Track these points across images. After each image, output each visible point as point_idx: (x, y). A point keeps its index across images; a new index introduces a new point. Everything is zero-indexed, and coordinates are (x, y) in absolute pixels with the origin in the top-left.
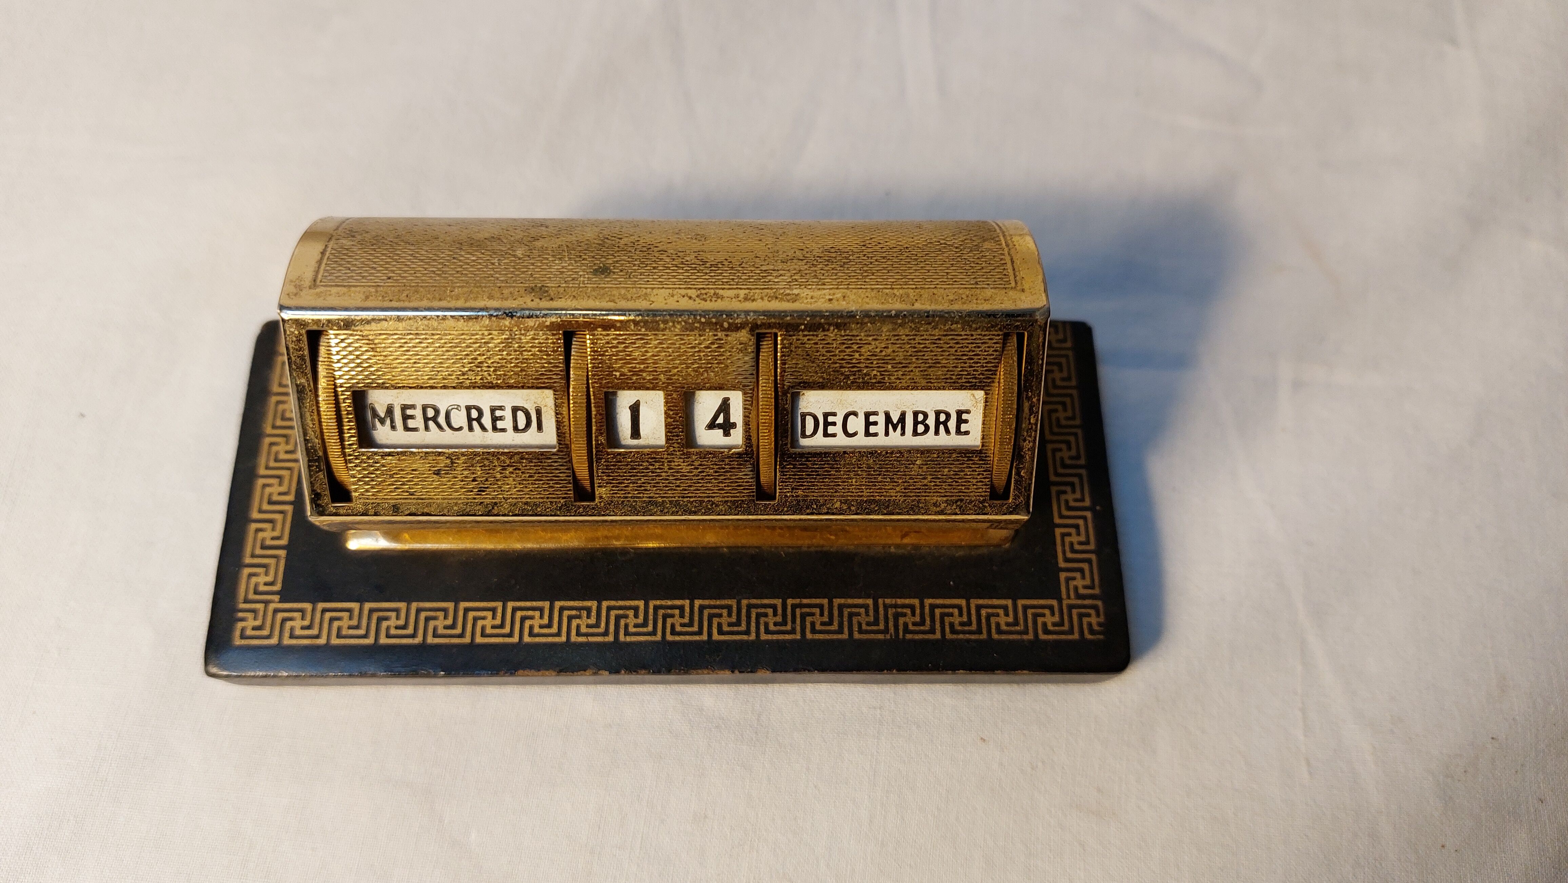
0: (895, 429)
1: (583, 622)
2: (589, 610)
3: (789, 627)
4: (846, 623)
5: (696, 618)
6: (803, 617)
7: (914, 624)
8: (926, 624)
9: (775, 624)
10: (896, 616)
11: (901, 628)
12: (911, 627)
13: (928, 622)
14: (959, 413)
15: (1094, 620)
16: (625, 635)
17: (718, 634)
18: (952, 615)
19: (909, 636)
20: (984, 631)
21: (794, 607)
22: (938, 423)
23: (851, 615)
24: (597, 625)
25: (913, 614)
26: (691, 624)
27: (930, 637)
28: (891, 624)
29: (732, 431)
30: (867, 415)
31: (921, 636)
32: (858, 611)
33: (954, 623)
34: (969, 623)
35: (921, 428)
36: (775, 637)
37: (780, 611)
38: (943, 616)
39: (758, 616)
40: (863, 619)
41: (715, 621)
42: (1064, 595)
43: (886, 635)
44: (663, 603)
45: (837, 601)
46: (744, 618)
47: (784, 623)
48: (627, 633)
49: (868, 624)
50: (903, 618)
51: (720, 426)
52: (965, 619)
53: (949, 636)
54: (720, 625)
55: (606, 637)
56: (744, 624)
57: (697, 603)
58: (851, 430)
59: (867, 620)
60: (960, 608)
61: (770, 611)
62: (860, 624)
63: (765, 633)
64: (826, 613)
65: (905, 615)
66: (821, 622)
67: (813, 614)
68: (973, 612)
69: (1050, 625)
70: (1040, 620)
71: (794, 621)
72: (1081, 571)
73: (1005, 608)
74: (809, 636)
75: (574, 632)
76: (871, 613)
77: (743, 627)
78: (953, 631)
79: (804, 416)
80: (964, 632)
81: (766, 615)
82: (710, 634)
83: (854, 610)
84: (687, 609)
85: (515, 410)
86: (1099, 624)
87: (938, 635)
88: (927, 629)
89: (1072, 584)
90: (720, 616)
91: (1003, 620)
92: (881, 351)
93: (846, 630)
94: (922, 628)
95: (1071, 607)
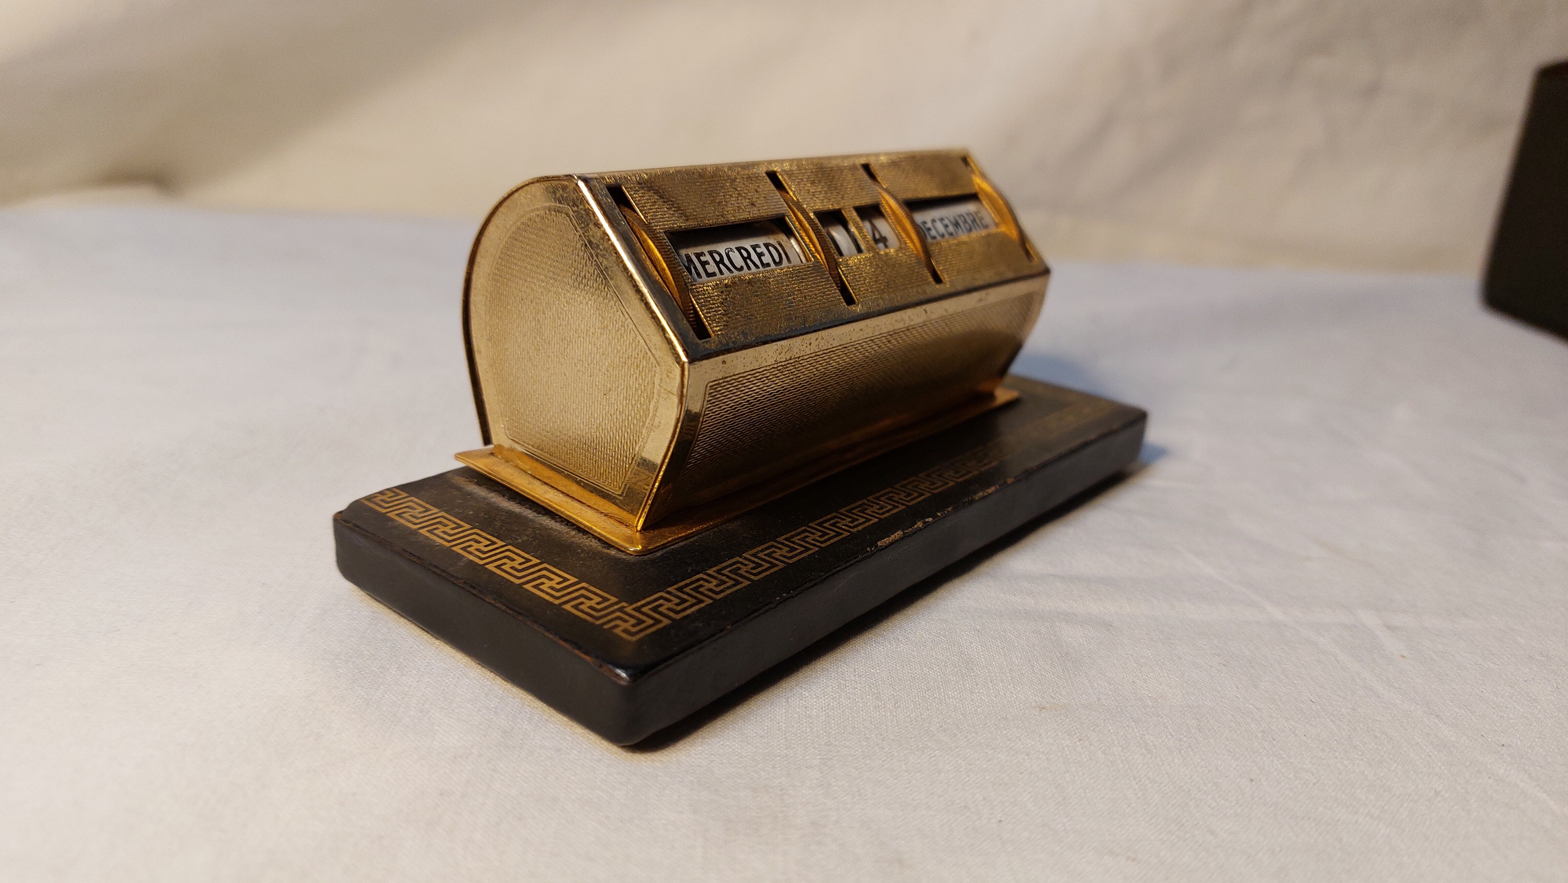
0: (958, 228)
1: (873, 509)
22: (972, 221)
24: (883, 507)
29: (887, 243)
35: (967, 225)
51: (880, 240)
58: (940, 233)
75: (876, 515)
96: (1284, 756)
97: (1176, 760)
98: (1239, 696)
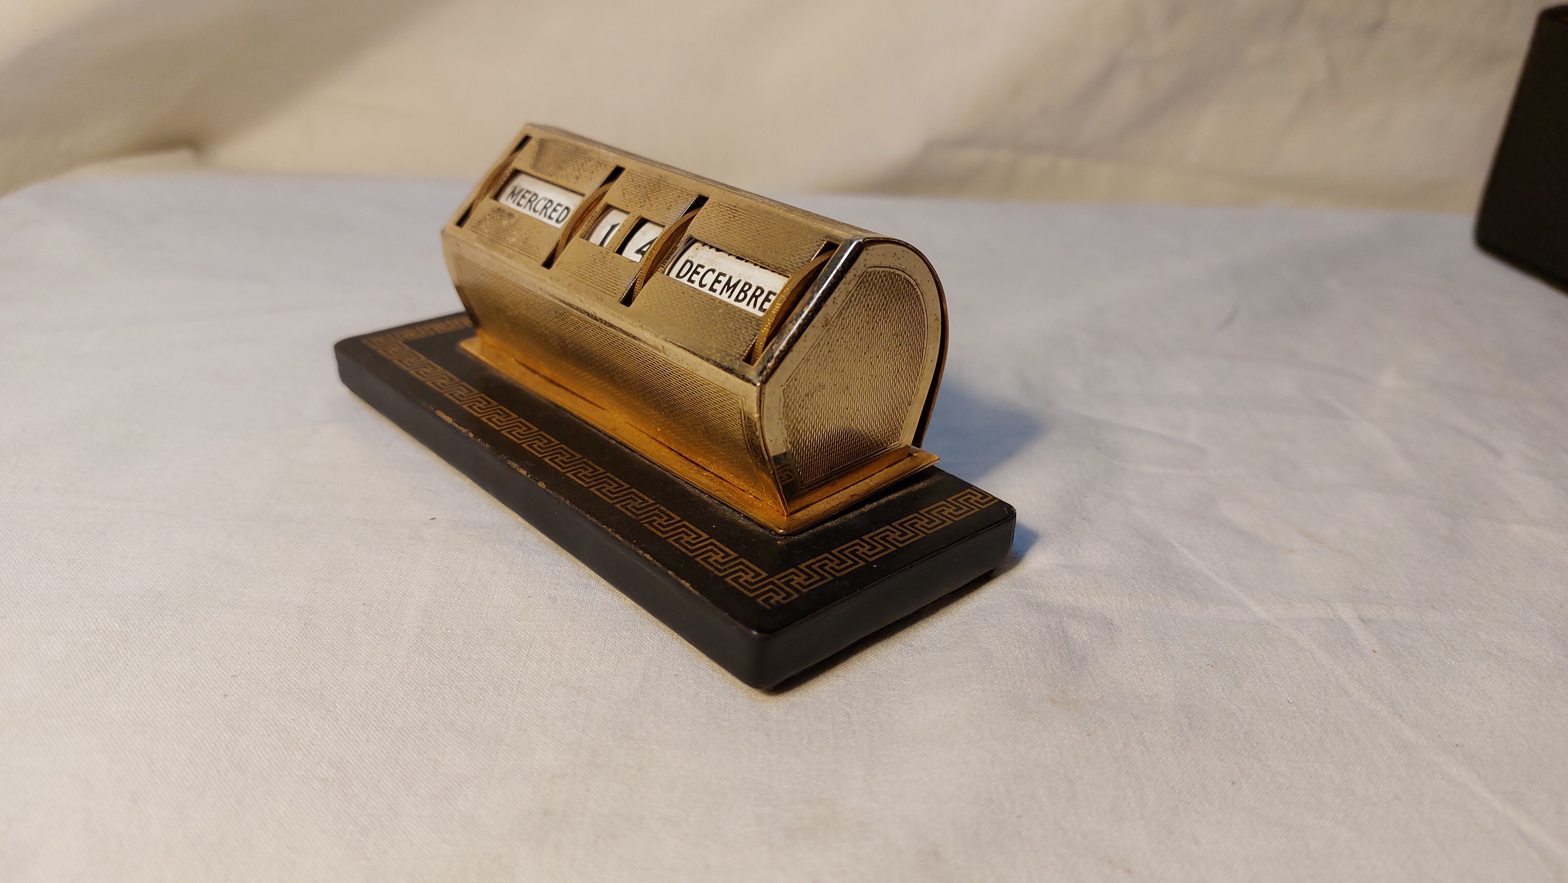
0: (728, 291)
14: (770, 293)
15: (777, 598)
18: (689, 535)
22: (754, 295)
28: (646, 515)
30: (720, 274)
35: (742, 296)
37: (596, 473)
42: (777, 577)
50: (657, 518)
58: (704, 282)
59: (636, 505)
60: (699, 536)
68: (705, 543)
69: (744, 580)
70: (740, 574)
79: (687, 262)
86: (777, 601)
95: (771, 583)
96: (1262, 758)
97: (1170, 758)
98: (1224, 697)
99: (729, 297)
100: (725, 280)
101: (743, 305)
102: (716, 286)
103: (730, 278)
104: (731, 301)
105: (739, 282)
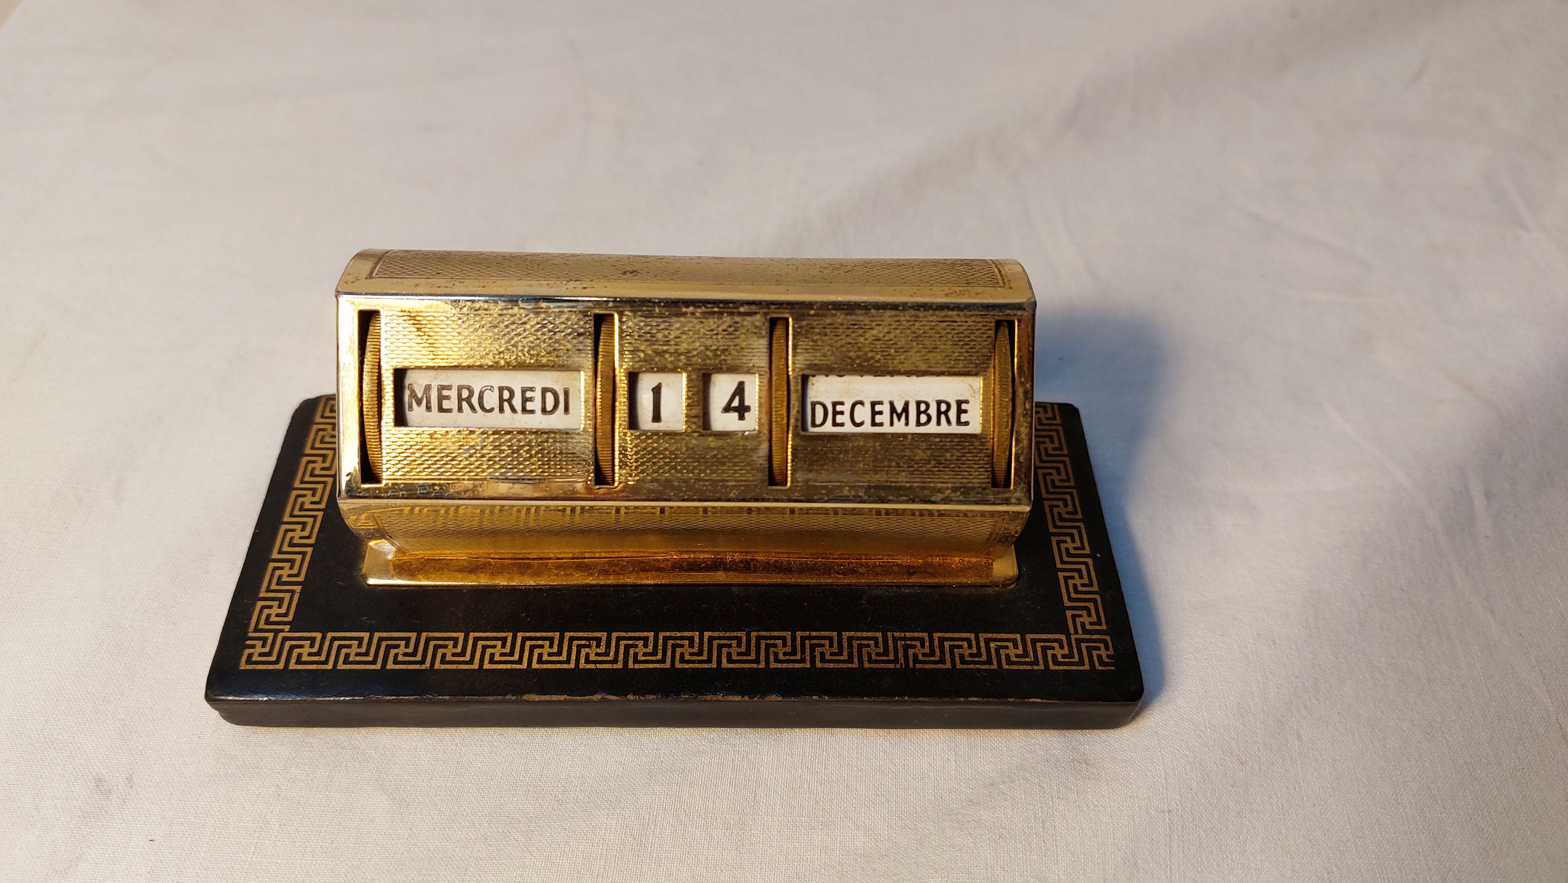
0: (899, 419)
1: (592, 652)
2: (598, 640)
3: (798, 657)
4: (856, 654)
5: (706, 648)
6: (813, 647)
7: (924, 655)
8: (936, 655)
9: (785, 654)
10: (906, 648)
11: (911, 659)
12: (920, 657)
13: (938, 653)
14: (959, 403)
15: (1103, 653)
16: (634, 663)
17: (727, 663)
18: (961, 647)
19: (919, 666)
20: (995, 662)
21: (803, 639)
22: (939, 413)
23: (860, 647)
24: (607, 654)
25: (923, 646)
26: (700, 653)
27: (941, 666)
28: (901, 655)
29: (746, 414)
30: (873, 404)
31: (931, 666)
32: (867, 643)
33: (963, 654)
34: (979, 654)
35: (923, 419)
36: (784, 666)
37: (789, 643)
38: (952, 648)
39: (768, 646)
40: (873, 650)
41: (725, 651)
42: (1072, 631)
43: (897, 665)
44: (673, 634)
45: (846, 634)
46: (753, 648)
47: (794, 653)
48: (636, 661)
49: (878, 654)
50: (912, 650)
51: (735, 409)
52: (974, 650)
53: (959, 666)
54: (729, 655)
55: (614, 665)
56: (753, 654)
57: (707, 634)
58: (858, 421)
59: (877, 651)
60: (968, 640)
61: (779, 642)
62: (869, 655)
63: (774, 662)
64: (835, 645)
65: (914, 647)
66: (830, 653)
67: (823, 646)
68: (982, 644)
69: (1060, 657)
70: (1050, 653)
71: (803, 652)
72: (1087, 609)
73: (1014, 641)
74: (819, 665)
75: (582, 660)
76: (881, 644)
77: (753, 656)
78: (963, 661)
79: (814, 404)
80: (973, 662)
81: (775, 646)
82: (719, 662)
83: (863, 642)
84: (697, 640)
85: (545, 391)
86: (1108, 656)
87: (948, 665)
88: (937, 659)
89: (1078, 621)
90: (730, 646)
91: (1012, 652)
92: (884, 336)
93: (856, 659)
94: (932, 659)
95: (1079, 641)
99: (907, 424)
100: (886, 408)
101: (932, 428)
102: (878, 419)
103: (892, 404)
104: (912, 428)
105: (907, 404)
